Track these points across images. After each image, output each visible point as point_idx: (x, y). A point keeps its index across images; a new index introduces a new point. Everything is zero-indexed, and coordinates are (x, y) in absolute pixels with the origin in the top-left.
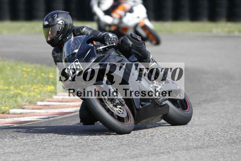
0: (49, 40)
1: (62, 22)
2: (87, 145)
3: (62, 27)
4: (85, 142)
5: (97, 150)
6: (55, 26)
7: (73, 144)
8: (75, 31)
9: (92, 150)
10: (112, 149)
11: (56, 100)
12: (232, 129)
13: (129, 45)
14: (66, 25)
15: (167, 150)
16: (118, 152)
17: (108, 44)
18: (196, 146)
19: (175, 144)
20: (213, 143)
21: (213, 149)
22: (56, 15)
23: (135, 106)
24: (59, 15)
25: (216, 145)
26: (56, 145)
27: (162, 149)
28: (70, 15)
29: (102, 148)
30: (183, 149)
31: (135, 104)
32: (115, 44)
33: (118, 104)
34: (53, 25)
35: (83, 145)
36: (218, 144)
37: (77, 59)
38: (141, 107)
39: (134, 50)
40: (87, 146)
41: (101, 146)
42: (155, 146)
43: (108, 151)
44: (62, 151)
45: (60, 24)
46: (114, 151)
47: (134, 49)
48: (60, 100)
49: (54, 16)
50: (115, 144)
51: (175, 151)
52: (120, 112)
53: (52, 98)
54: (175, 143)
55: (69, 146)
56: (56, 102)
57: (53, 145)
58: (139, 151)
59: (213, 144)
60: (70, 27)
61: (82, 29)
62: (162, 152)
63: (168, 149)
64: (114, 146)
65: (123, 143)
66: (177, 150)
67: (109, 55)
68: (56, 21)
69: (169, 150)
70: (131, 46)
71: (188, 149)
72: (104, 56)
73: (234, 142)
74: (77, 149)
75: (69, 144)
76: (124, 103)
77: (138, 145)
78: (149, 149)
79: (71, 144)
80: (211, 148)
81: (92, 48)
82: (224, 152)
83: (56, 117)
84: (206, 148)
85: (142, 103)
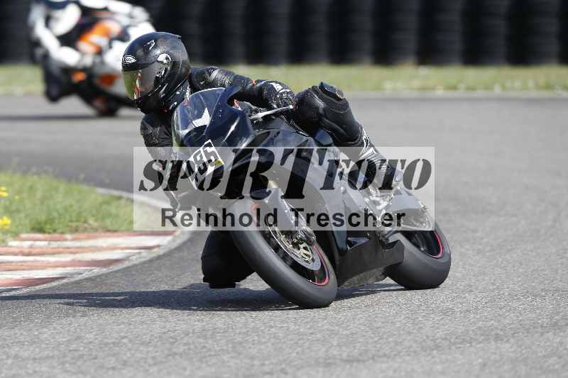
0: (135, 98)
1: (167, 58)
2: (90, 355)
3: (166, 70)
4: (85, 348)
5: (113, 368)
6: (151, 66)
7: (56, 353)
8: (194, 77)
9: (102, 367)
10: (150, 365)
11: (17, 250)
12: (432, 316)
13: (317, 108)
14: (174, 64)
15: (279, 368)
16: (165, 371)
17: (275, 106)
18: (348, 356)
19: (297, 353)
20: (387, 350)
21: (387, 362)
22: (153, 41)
23: (337, 244)
24: (159, 42)
25: (395, 355)
26: (16, 357)
27: (269, 365)
28: (184, 43)
29: (125, 363)
30: (317, 363)
31: (335, 241)
32: (291, 107)
33: (301, 241)
34: (145, 64)
35: (81, 356)
36: (400, 352)
37: (210, 141)
38: (349, 248)
39: (327, 121)
40: (91, 357)
41: (125, 358)
42: (252, 358)
43: (141, 369)
44: (30, 371)
45: (162, 62)
46: (155, 369)
47: (327, 118)
48: (26, 251)
49: (149, 43)
50: (156, 352)
51: (298, 369)
52: (307, 259)
53: (6, 246)
54: (299, 349)
55: (48, 357)
56: (16, 254)
57: (8, 357)
58: (213, 370)
59: (387, 353)
60: (184, 70)
61: (210, 74)
62: (268, 370)
63: (281, 364)
64: (154, 358)
65: (175, 350)
66: (302, 367)
67: (277, 130)
68: (152, 54)
69: (283, 366)
70: (321, 111)
71: (328, 363)
72: (269, 133)
73: (437, 347)
74: (67, 365)
75: (46, 353)
76: (314, 238)
77: (210, 355)
78: (236, 364)
79: (51, 354)
80: (383, 362)
81: (242, 115)
82: (413, 370)
83: (14, 289)
84: (371, 361)
85: (349, 239)
